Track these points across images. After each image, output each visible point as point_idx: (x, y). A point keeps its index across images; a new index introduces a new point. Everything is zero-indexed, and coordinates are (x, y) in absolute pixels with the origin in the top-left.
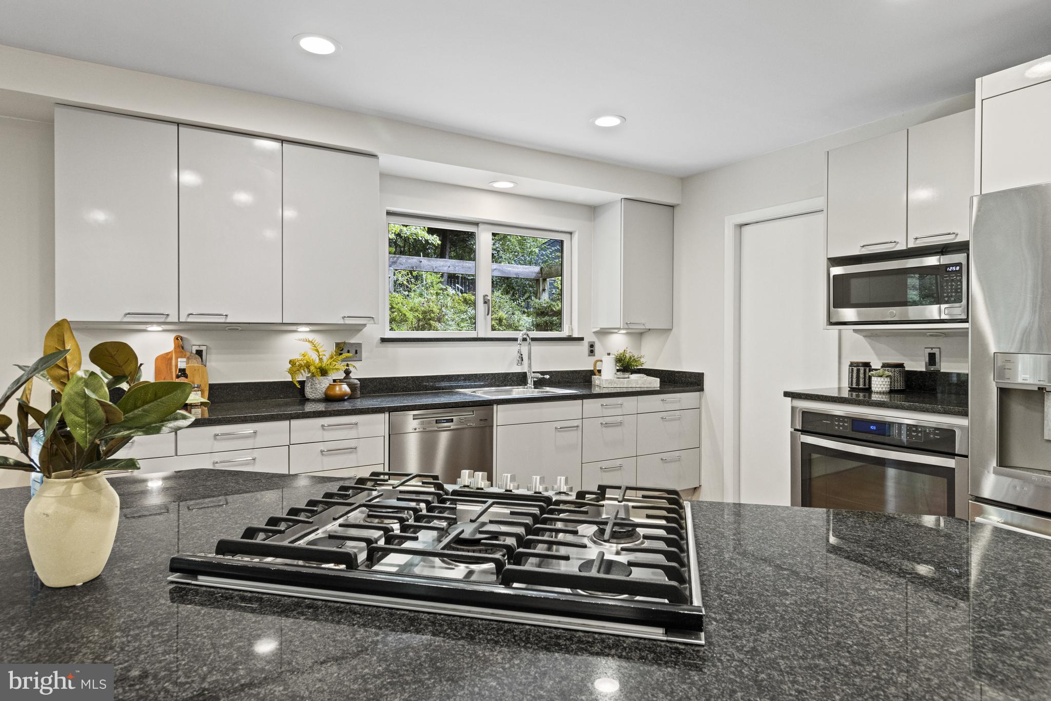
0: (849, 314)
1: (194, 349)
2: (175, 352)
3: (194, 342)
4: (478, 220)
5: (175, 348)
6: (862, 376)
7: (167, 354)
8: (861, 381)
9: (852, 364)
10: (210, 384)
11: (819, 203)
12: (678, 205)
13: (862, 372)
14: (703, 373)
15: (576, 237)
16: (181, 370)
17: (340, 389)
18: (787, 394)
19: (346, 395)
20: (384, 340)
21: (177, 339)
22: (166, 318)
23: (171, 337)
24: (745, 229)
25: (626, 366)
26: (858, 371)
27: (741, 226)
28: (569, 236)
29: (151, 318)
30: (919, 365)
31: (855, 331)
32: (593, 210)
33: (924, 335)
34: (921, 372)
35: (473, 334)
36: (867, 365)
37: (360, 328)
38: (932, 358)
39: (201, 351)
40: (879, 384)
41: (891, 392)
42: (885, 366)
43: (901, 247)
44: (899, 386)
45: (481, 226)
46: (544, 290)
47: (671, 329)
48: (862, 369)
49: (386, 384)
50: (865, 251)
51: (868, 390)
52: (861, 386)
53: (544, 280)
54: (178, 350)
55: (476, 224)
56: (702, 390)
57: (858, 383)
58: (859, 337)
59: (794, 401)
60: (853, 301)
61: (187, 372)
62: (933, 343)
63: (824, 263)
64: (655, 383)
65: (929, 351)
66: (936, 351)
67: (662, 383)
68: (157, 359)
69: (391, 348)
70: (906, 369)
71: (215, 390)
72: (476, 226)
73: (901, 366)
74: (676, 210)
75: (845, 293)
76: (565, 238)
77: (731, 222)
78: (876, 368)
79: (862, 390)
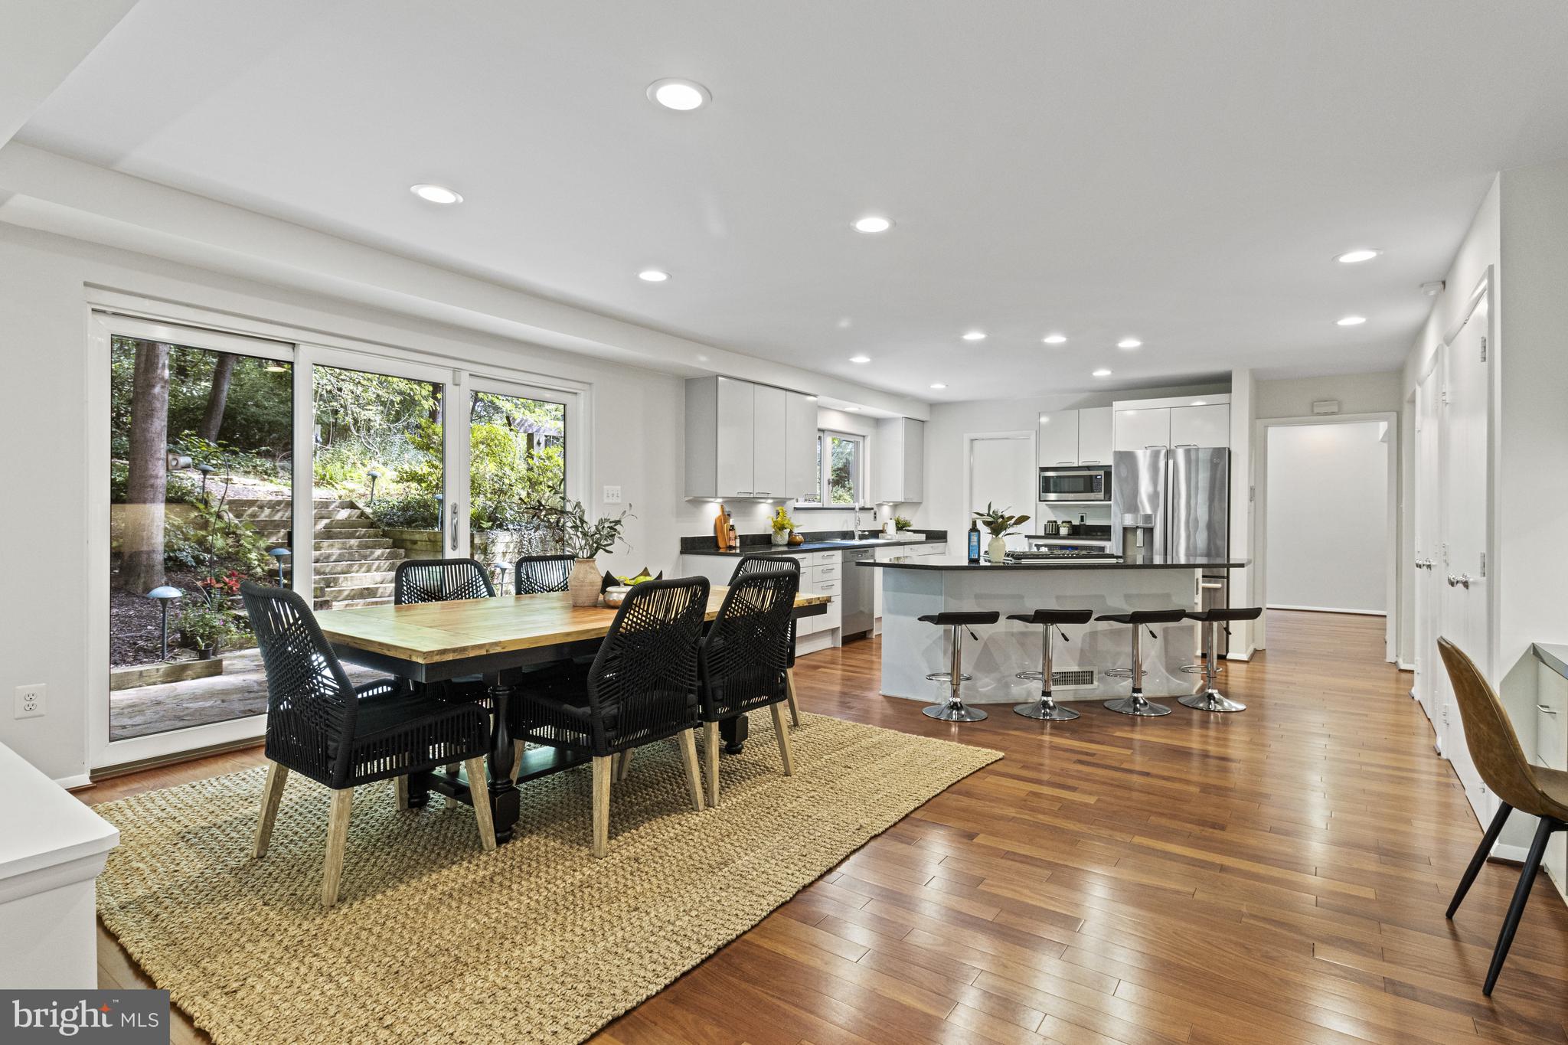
0: (1052, 496)
1: (727, 513)
2: (723, 516)
3: (727, 509)
5: (721, 512)
6: (1053, 527)
7: (720, 516)
8: (1053, 529)
9: (1047, 521)
10: (740, 535)
12: (926, 421)
14: (946, 532)
15: (868, 440)
17: (799, 538)
18: (1026, 536)
19: (801, 542)
21: (721, 507)
24: (976, 442)
25: (901, 526)
26: (1051, 524)
27: (972, 440)
28: (863, 438)
30: (1076, 522)
31: (1050, 505)
32: (878, 422)
33: (1080, 507)
34: (1080, 526)
35: (819, 505)
36: (1055, 522)
38: (1082, 517)
40: (1064, 531)
41: (1069, 535)
42: (1063, 522)
43: (1076, 465)
44: (1072, 532)
45: (826, 433)
47: (920, 503)
48: (1053, 524)
50: (1058, 466)
51: (1059, 533)
52: (1053, 533)
54: (723, 514)
55: (823, 431)
56: (947, 542)
57: (1052, 531)
58: (1047, 508)
59: (1030, 540)
60: (1052, 490)
61: (732, 527)
62: (1083, 510)
63: (1037, 469)
64: (923, 537)
65: (1081, 515)
66: (1084, 515)
67: (927, 538)
68: (715, 521)
70: (1073, 524)
71: (740, 538)
72: (822, 433)
73: (1070, 522)
74: (926, 424)
75: (1046, 485)
76: (860, 440)
77: (967, 437)
78: (1059, 523)
79: (1056, 534)
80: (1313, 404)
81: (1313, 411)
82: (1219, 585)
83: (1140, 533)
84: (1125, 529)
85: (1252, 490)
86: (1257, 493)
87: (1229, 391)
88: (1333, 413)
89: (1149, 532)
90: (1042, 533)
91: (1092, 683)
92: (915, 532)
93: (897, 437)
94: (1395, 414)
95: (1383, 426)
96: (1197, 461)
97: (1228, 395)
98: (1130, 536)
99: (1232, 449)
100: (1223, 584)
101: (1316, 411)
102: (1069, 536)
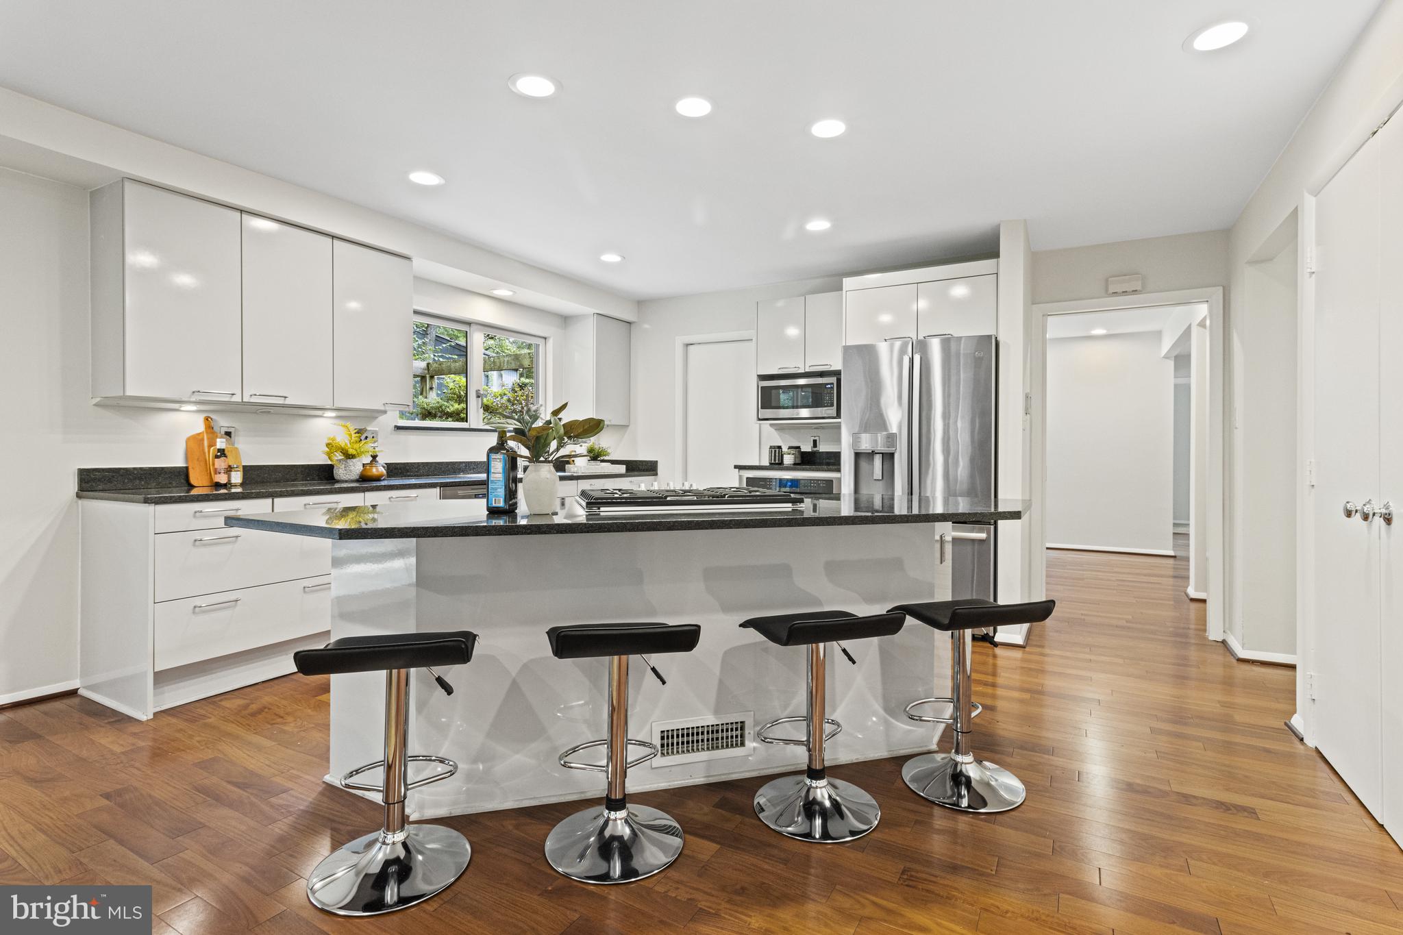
1: (223, 430)
2: (207, 433)
3: (223, 423)
4: (471, 320)
5: (206, 428)
6: (777, 454)
7: (199, 434)
8: (777, 458)
9: (771, 447)
10: (243, 466)
11: (750, 333)
12: (634, 322)
13: (777, 452)
14: (657, 461)
15: (550, 343)
16: (219, 450)
17: (377, 470)
18: (736, 467)
19: (382, 476)
20: (398, 428)
21: (207, 420)
22: (231, 397)
23: (201, 418)
24: (691, 347)
25: (596, 456)
26: (775, 451)
27: (687, 345)
28: (544, 340)
29: (212, 396)
30: (807, 448)
31: (771, 425)
32: (565, 320)
33: (811, 428)
34: (809, 452)
36: (780, 447)
37: (376, 415)
38: (815, 442)
39: (230, 433)
40: (788, 460)
41: (795, 464)
42: (789, 448)
43: (801, 371)
44: (798, 461)
45: (474, 326)
46: (431, 388)
47: (628, 426)
48: (777, 450)
49: (400, 469)
50: (782, 372)
51: (781, 463)
52: (777, 462)
53: (432, 377)
54: (209, 431)
55: (469, 324)
56: (656, 474)
57: (775, 460)
58: (772, 430)
59: (741, 471)
60: (773, 404)
61: (226, 452)
62: (816, 432)
63: (755, 378)
64: (622, 469)
65: (813, 438)
66: (817, 438)
67: (627, 470)
68: (188, 440)
69: (403, 435)
70: (802, 450)
71: (247, 470)
72: (468, 326)
73: (799, 448)
74: (633, 326)
75: (768, 399)
76: (541, 342)
77: (680, 341)
78: (785, 449)
79: (777, 464)
80: (1107, 281)
81: (1107, 290)
82: (983, 536)
83: (878, 461)
84: (858, 455)
85: (1027, 397)
86: (1033, 403)
87: (996, 255)
88: (1135, 292)
89: (889, 457)
90: (766, 463)
91: (743, 744)
92: (614, 462)
93: (587, 336)
94: (1221, 288)
95: (1202, 310)
96: (958, 355)
97: (995, 260)
98: (864, 464)
99: (1000, 339)
100: (988, 534)
101: (1111, 289)
102: (796, 466)
